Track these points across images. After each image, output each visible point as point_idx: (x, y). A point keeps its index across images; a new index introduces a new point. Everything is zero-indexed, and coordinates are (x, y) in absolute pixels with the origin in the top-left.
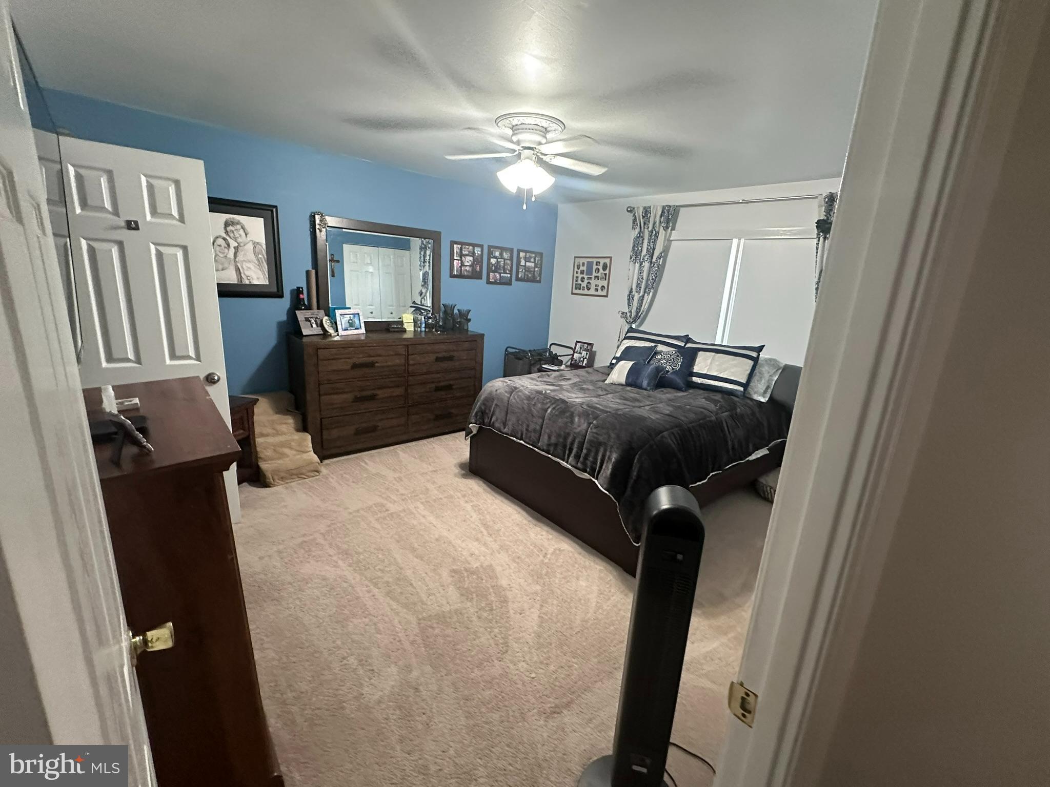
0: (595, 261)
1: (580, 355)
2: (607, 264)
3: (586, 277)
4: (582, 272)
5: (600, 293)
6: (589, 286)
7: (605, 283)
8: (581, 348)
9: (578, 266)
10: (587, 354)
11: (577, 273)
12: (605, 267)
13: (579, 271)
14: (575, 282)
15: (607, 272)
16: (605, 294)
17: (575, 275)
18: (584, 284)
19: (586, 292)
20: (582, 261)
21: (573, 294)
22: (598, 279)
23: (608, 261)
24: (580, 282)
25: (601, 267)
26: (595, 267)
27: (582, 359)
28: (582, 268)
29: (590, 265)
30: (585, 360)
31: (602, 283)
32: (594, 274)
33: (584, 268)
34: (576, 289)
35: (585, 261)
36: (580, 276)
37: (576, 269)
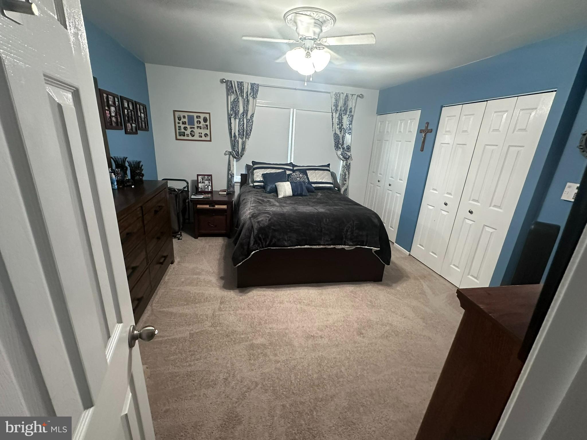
0: (195, 115)
1: (204, 184)
2: (206, 118)
3: (188, 127)
4: (184, 123)
5: (204, 138)
6: (193, 134)
7: (208, 132)
8: (203, 179)
9: (178, 118)
10: (209, 182)
11: (179, 123)
12: (205, 120)
13: (181, 122)
14: (178, 131)
15: (208, 123)
16: (209, 139)
17: (177, 125)
18: (188, 132)
19: (190, 138)
20: (182, 114)
21: (177, 139)
22: (201, 129)
23: (207, 116)
24: (183, 130)
25: (201, 120)
26: (196, 120)
27: (206, 187)
28: (183, 120)
29: (191, 119)
30: (209, 187)
31: (204, 132)
32: (196, 125)
33: (186, 120)
34: (180, 135)
35: (186, 114)
36: (183, 126)
37: (177, 121)
